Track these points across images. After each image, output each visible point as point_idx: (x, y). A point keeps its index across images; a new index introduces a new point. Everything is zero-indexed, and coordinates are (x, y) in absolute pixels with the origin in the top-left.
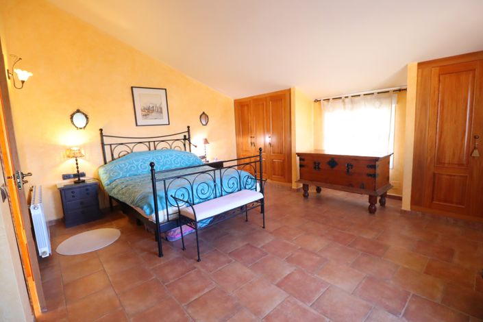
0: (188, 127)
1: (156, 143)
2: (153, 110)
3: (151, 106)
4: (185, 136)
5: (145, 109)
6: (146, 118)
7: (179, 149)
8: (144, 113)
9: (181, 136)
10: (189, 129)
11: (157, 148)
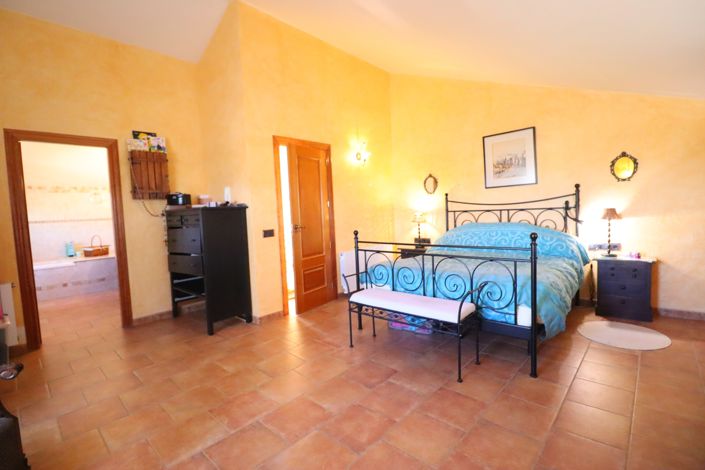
0: (577, 186)
1: (511, 213)
2: (511, 164)
3: (508, 158)
4: (567, 203)
5: (499, 164)
6: (499, 177)
7: (552, 226)
8: (498, 170)
9: (561, 203)
10: (578, 191)
11: (512, 220)
